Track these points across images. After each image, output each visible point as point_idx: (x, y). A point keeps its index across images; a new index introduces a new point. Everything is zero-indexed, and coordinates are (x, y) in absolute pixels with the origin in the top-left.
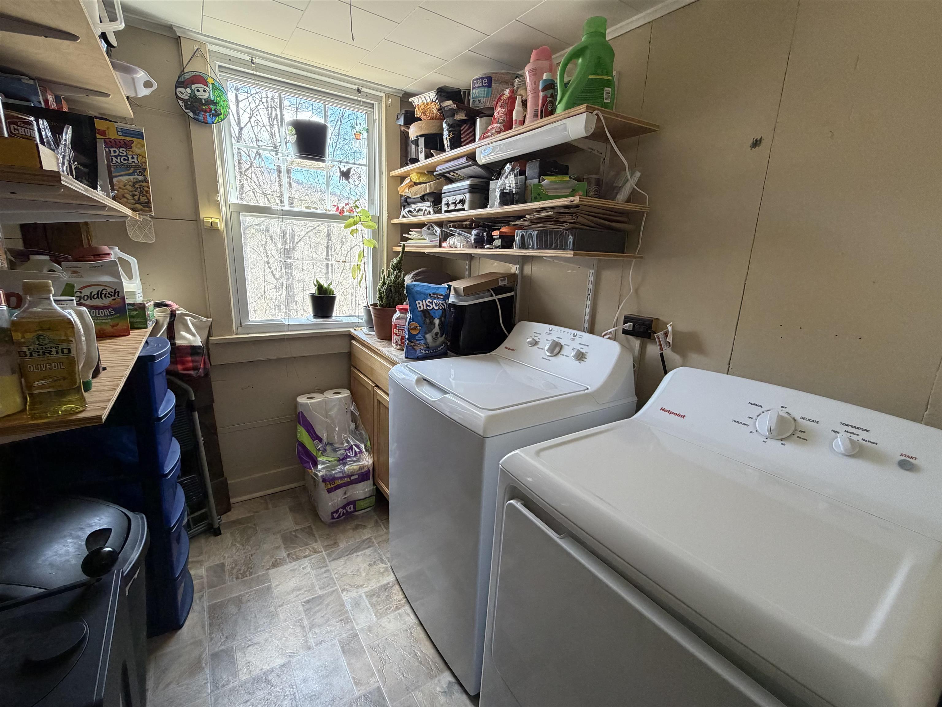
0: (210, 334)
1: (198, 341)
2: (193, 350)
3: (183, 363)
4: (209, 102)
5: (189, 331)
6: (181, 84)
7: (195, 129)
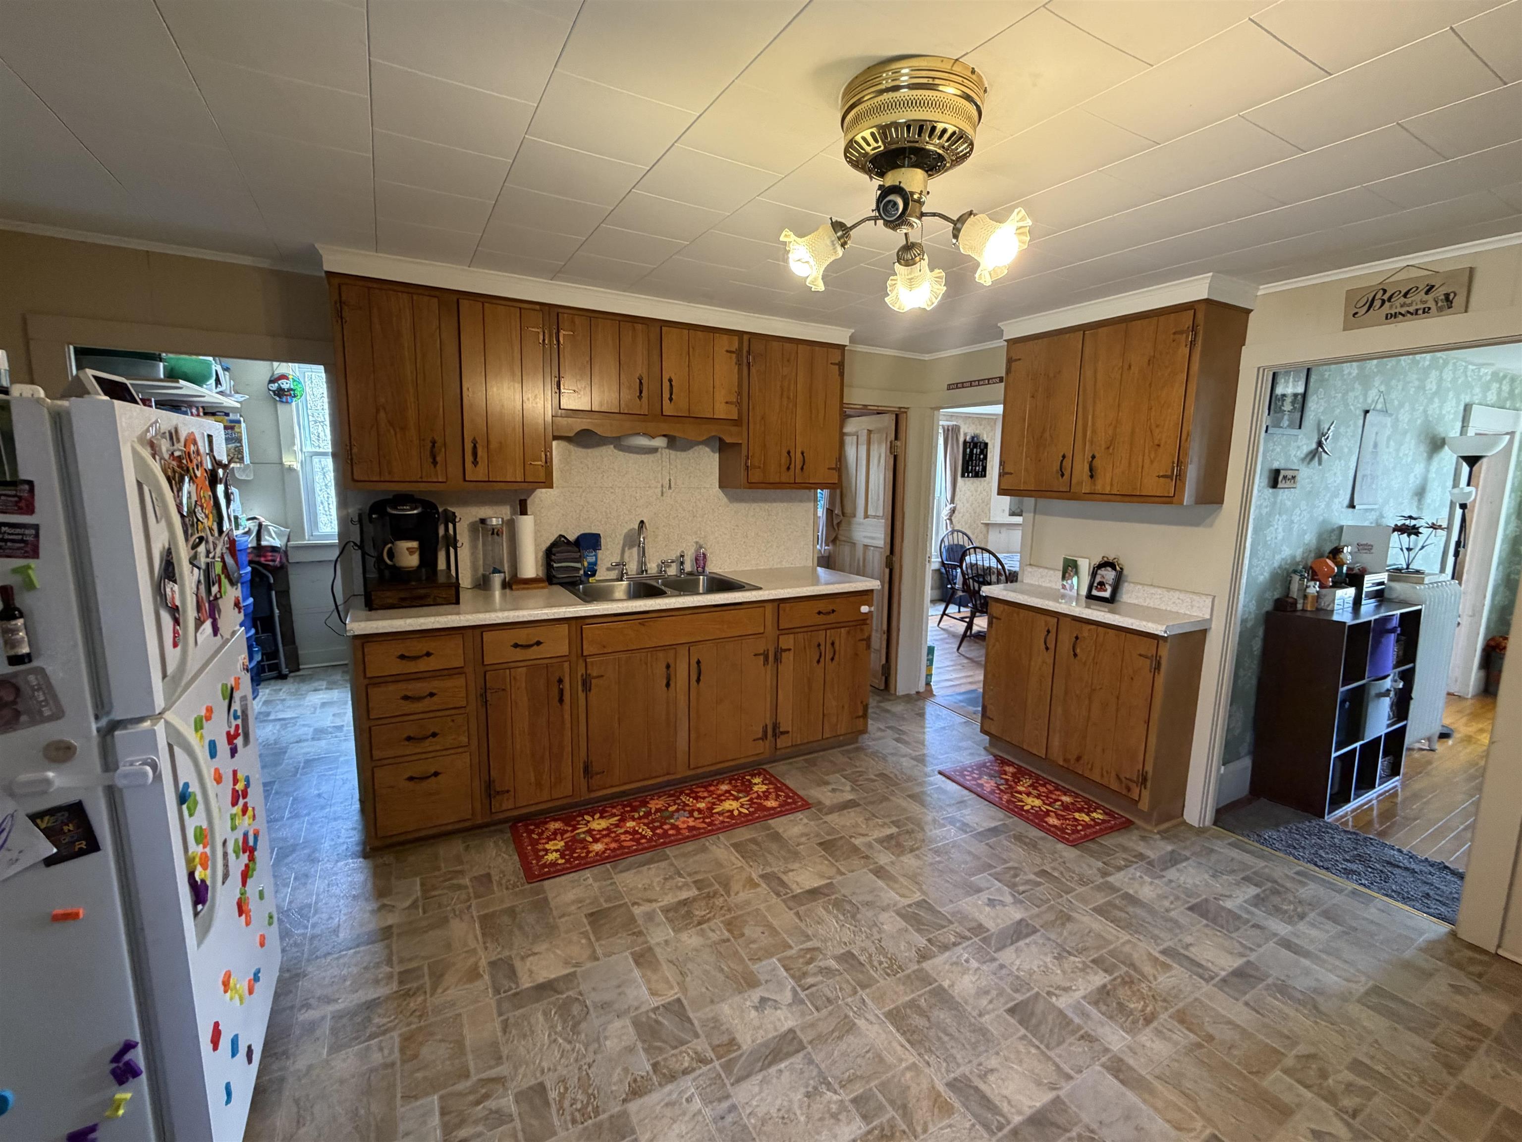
0: (288, 540)
1: (277, 543)
2: (274, 549)
3: (265, 556)
4: (290, 390)
5: (271, 536)
6: (272, 381)
7: (280, 407)
